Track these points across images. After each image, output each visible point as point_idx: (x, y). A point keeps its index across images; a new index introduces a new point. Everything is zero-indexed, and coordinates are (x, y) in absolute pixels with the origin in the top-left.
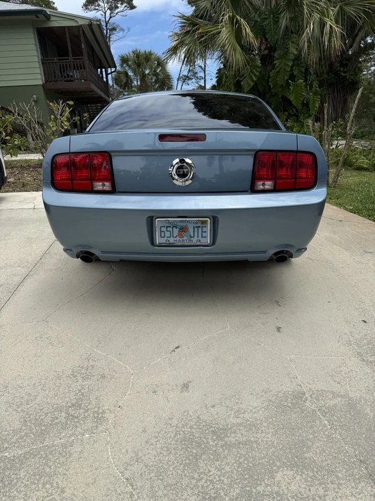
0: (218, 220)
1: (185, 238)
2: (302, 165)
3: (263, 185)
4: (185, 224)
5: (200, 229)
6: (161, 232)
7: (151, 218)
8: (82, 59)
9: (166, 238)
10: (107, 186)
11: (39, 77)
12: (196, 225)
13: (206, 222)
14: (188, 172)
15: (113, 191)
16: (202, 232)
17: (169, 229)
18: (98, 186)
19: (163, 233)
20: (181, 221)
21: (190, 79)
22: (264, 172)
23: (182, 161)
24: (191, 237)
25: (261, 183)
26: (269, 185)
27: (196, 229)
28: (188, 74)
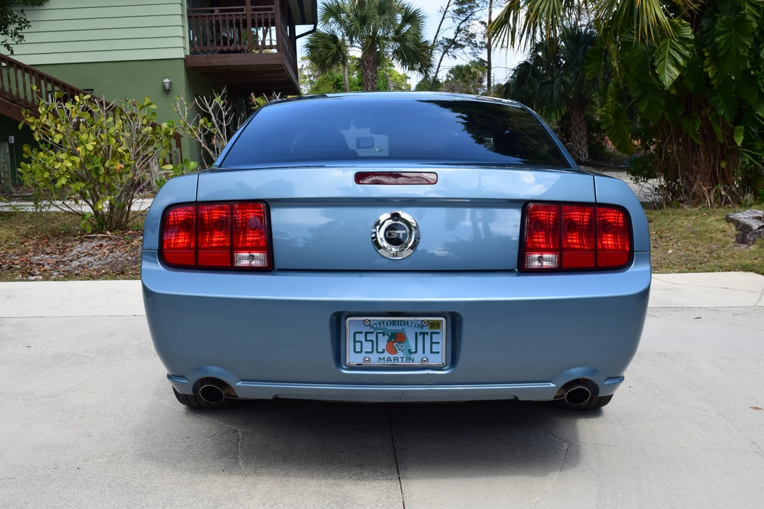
0: (461, 321)
1: (400, 354)
2: (607, 227)
3: (540, 259)
4: (399, 328)
5: (427, 338)
6: (355, 341)
7: (339, 316)
8: (271, 9)
9: (363, 355)
10: (259, 259)
11: (180, 42)
12: (419, 330)
13: (438, 325)
14: (405, 235)
15: (269, 268)
16: (432, 343)
17: (370, 337)
18: (243, 259)
19: (358, 345)
20: (393, 323)
21: (458, 46)
22: (540, 239)
23: (395, 216)
24: (410, 351)
25: (537, 256)
26: (549, 260)
27: (420, 338)
28: (456, 37)
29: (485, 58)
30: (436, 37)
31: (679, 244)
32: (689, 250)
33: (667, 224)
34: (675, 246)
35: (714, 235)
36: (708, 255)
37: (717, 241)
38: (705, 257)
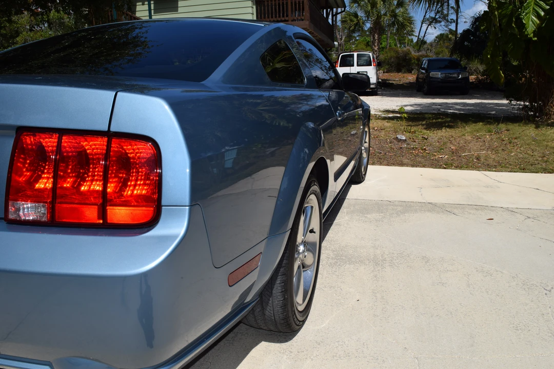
21: (438, 21)
28: (436, 16)
29: (454, 29)
30: (425, 16)
31: (522, 149)
32: (528, 154)
33: (518, 133)
34: (518, 150)
35: (549, 144)
36: (540, 159)
37: (551, 148)
38: (537, 160)
